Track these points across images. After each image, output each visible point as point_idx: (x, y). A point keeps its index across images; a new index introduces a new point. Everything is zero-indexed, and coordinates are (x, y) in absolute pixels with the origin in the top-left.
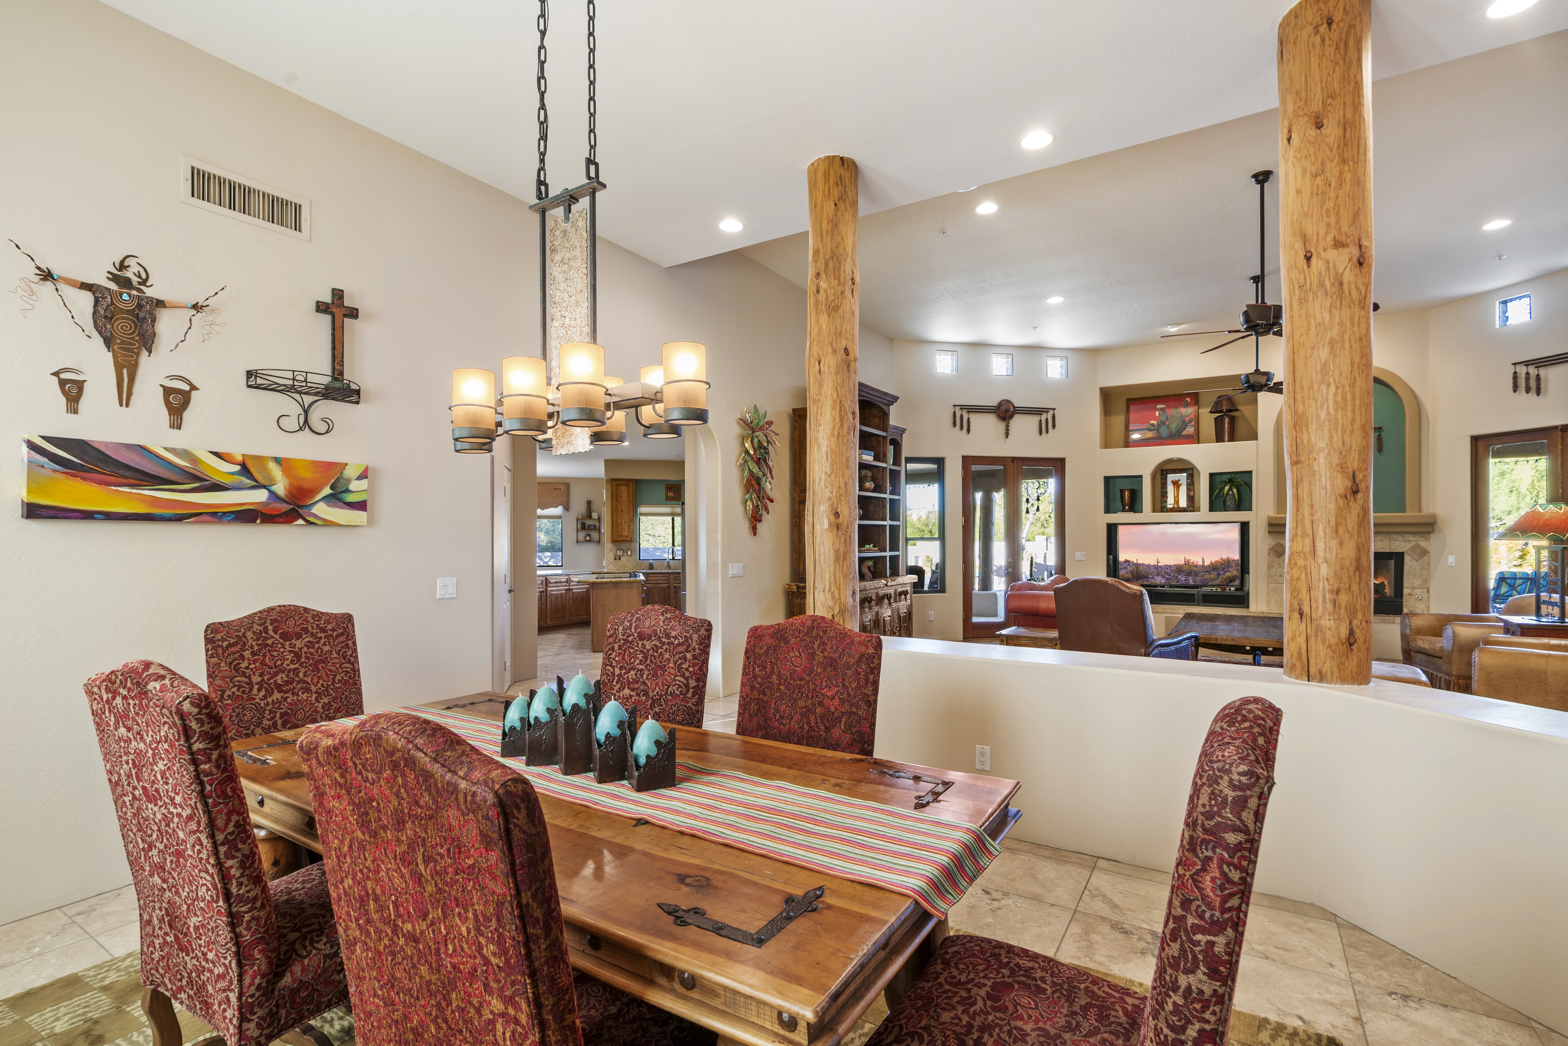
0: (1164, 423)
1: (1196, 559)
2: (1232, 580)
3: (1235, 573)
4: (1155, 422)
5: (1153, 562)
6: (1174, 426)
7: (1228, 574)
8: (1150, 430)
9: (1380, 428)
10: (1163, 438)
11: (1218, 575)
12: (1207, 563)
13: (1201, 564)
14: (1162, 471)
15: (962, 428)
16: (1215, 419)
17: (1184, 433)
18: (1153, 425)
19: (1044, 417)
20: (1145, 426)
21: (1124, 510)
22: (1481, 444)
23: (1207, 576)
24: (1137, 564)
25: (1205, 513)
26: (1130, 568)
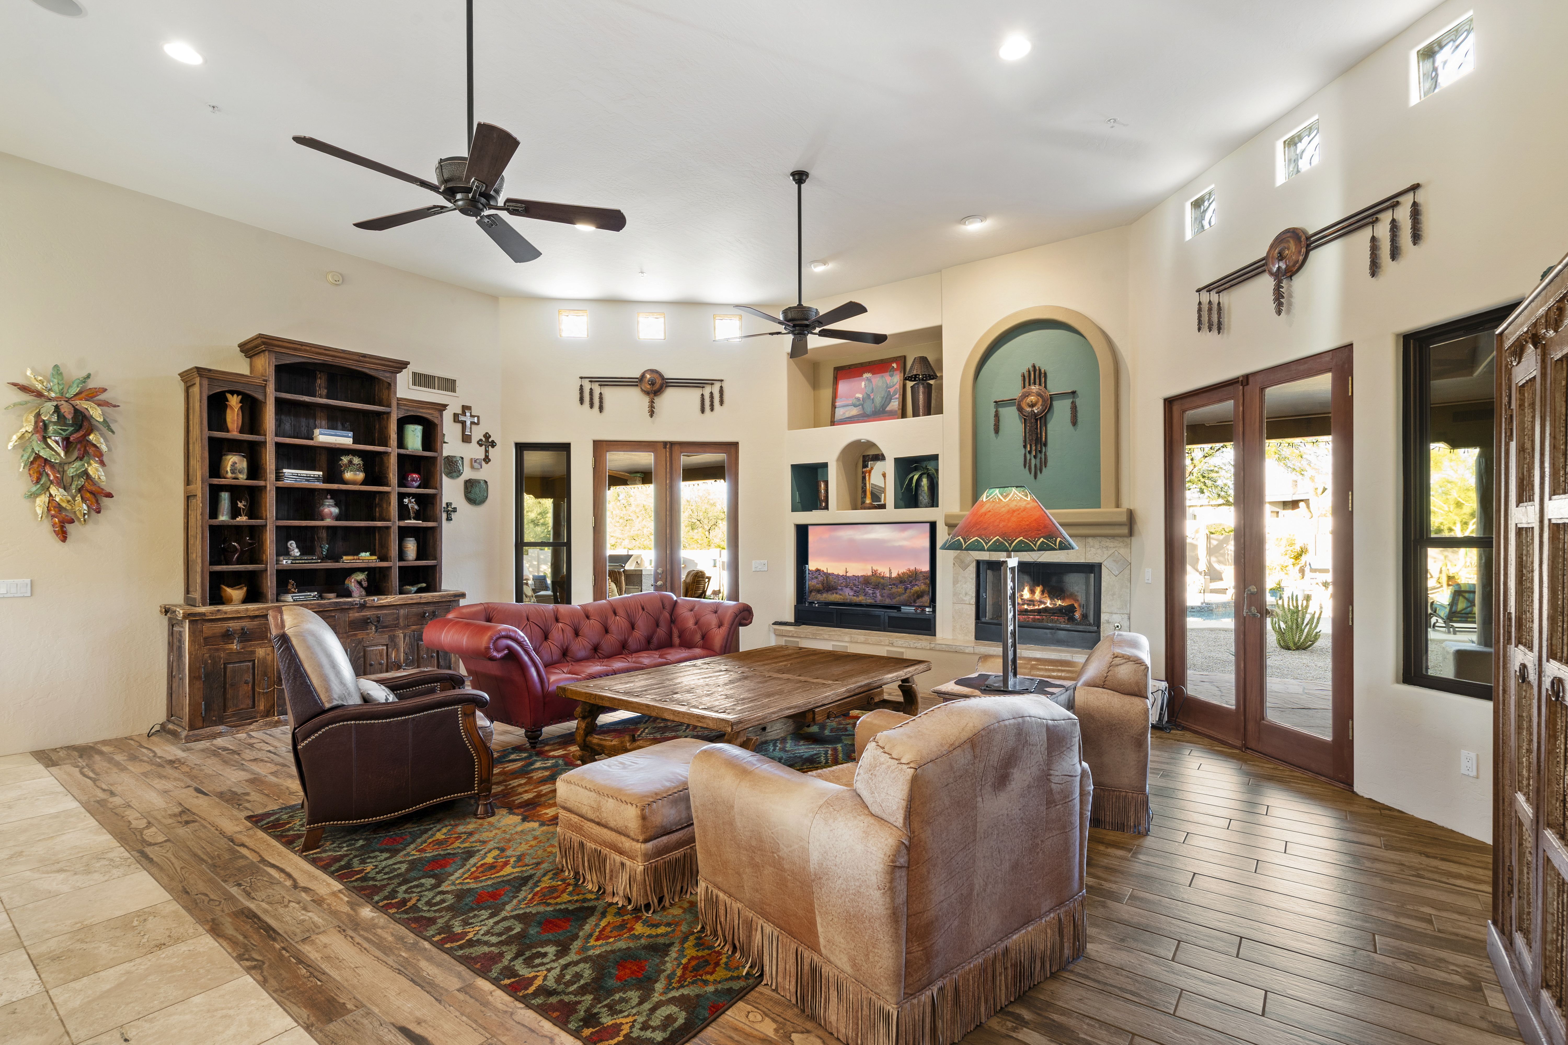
0: (869, 396)
2: (920, 595)
3: (923, 587)
4: (860, 396)
5: (842, 573)
6: (878, 400)
7: (916, 588)
8: (855, 406)
9: (1074, 393)
10: (867, 416)
11: (906, 589)
12: (894, 575)
13: (888, 575)
14: (864, 456)
15: (592, 406)
16: (912, 388)
17: (888, 409)
18: (858, 399)
19: (707, 391)
20: (851, 400)
21: (816, 507)
22: (1176, 408)
23: (894, 590)
24: (827, 575)
25: (891, 512)
26: (821, 578)
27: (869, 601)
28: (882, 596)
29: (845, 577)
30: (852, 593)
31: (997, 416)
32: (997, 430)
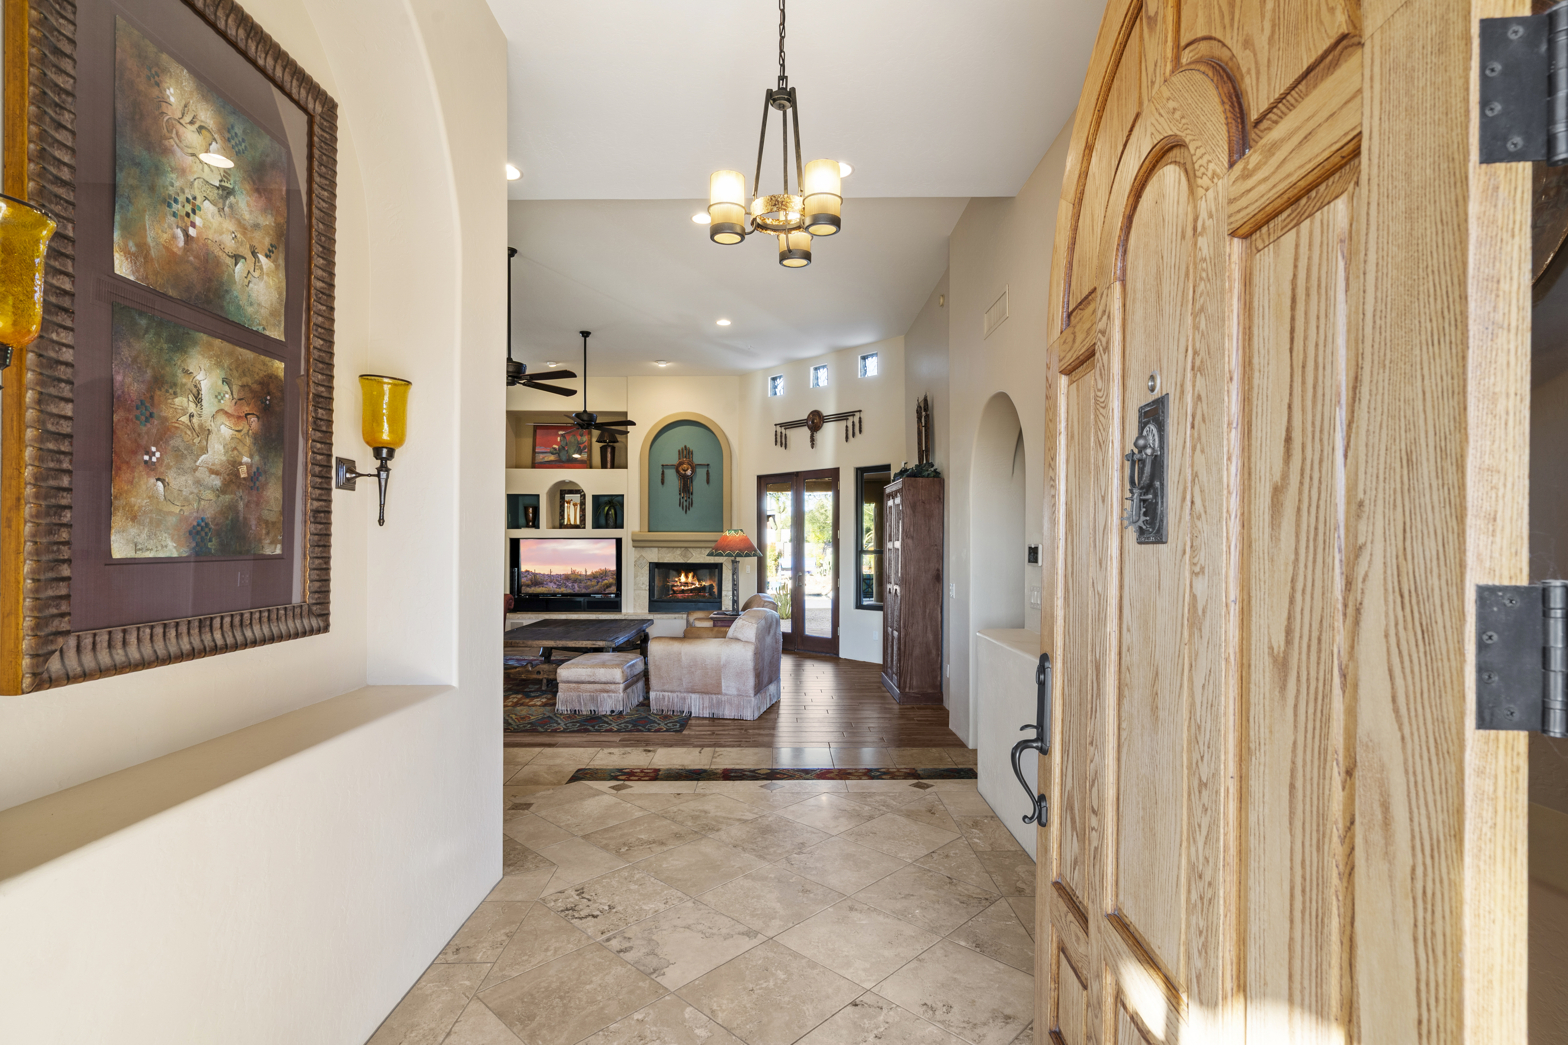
0: (564, 448)
1: (581, 569)
2: (609, 586)
3: (611, 580)
4: (556, 447)
5: (547, 572)
6: (571, 452)
7: (606, 581)
8: (552, 454)
9: (708, 465)
10: (563, 462)
11: (598, 582)
12: (589, 573)
13: (584, 573)
14: (560, 491)
16: (601, 448)
18: (555, 449)
20: (548, 450)
21: (527, 526)
23: (589, 583)
24: (535, 575)
25: (589, 530)
26: (529, 577)
27: (569, 591)
28: (579, 587)
29: (550, 576)
30: (555, 586)
31: (663, 473)
32: (663, 483)
